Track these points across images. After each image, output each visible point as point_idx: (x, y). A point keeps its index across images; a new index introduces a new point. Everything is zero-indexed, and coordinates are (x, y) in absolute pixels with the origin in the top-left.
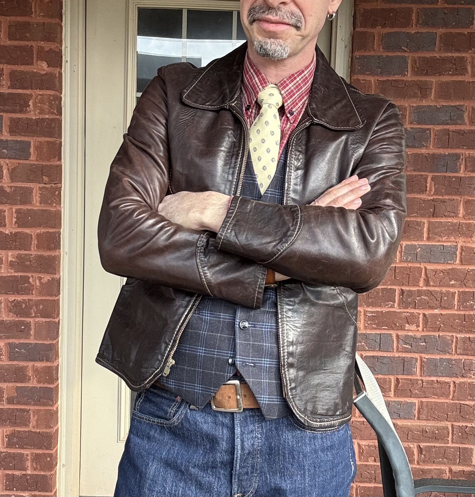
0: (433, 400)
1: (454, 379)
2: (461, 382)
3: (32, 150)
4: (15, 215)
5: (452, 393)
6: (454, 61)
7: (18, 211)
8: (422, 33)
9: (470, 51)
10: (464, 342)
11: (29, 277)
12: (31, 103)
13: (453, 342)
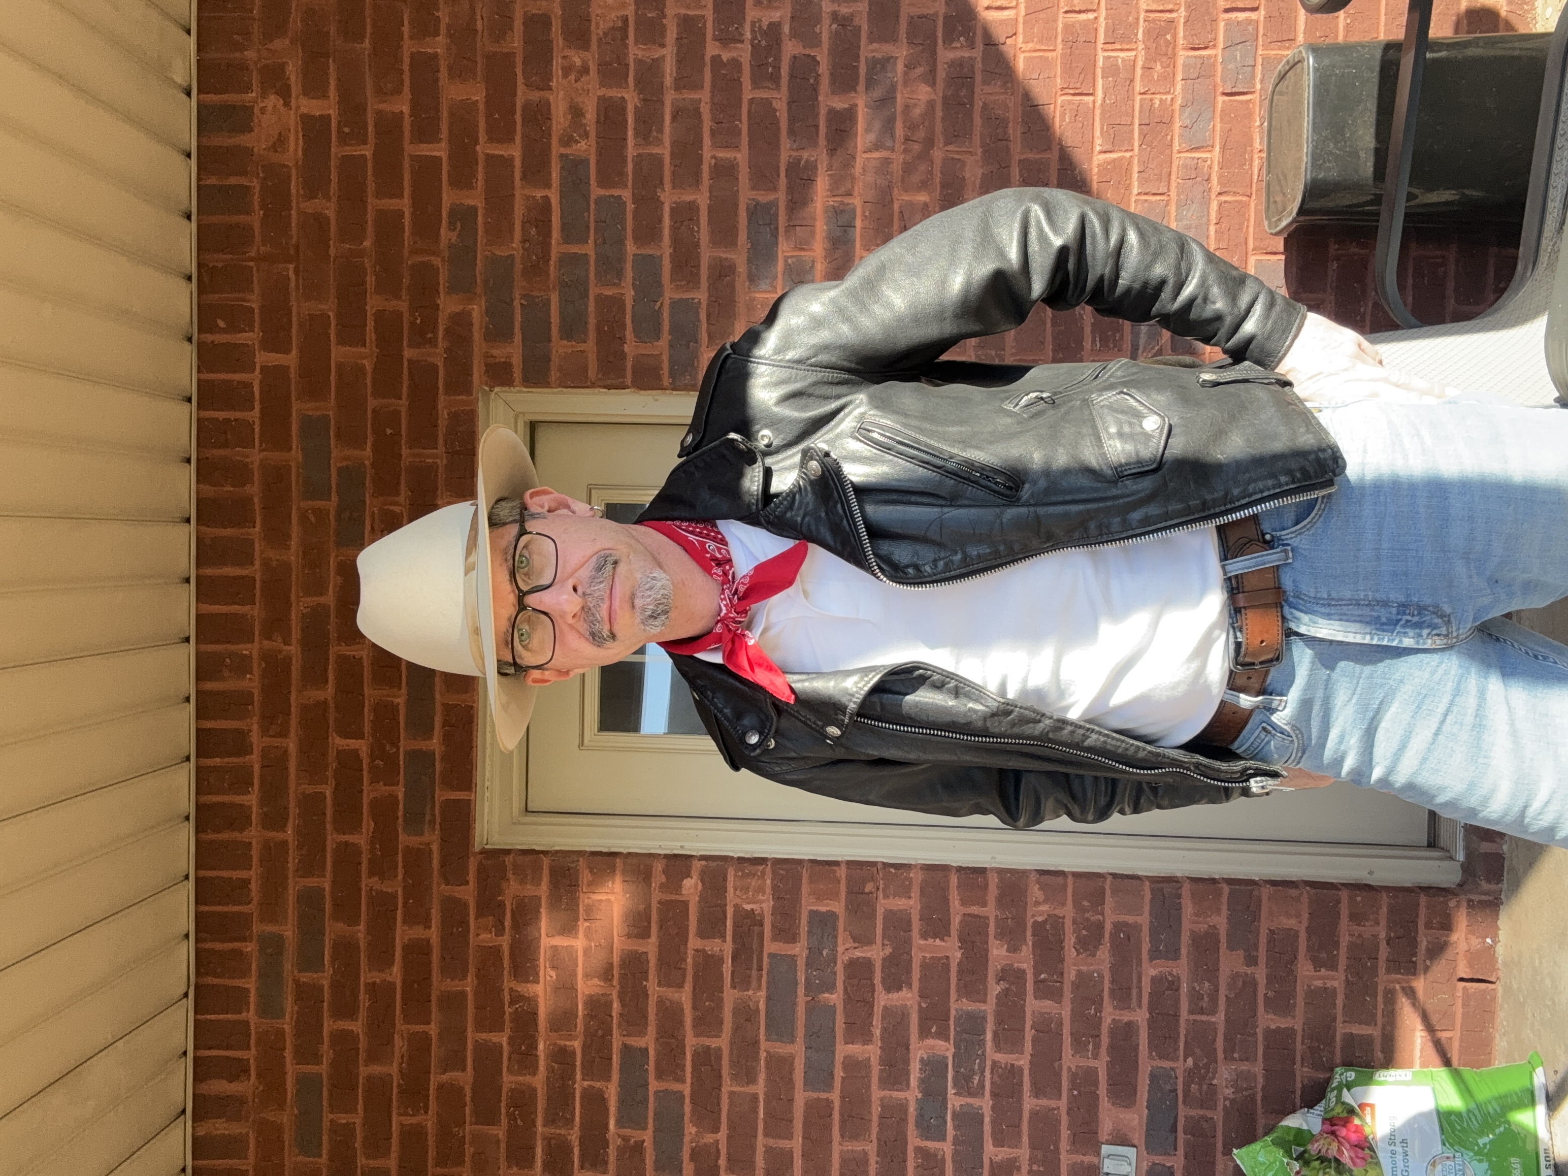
0: (1251, 230)
1: (1213, 196)
2: (1219, 183)
3: (823, 909)
4: (930, 941)
5: (1240, 198)
6: (678, 224)
7: (924, 936)
8: (634, 279)
9: (662, 199)
10: (1147, 181)
11: (1035, 922)
12: (748, 907)
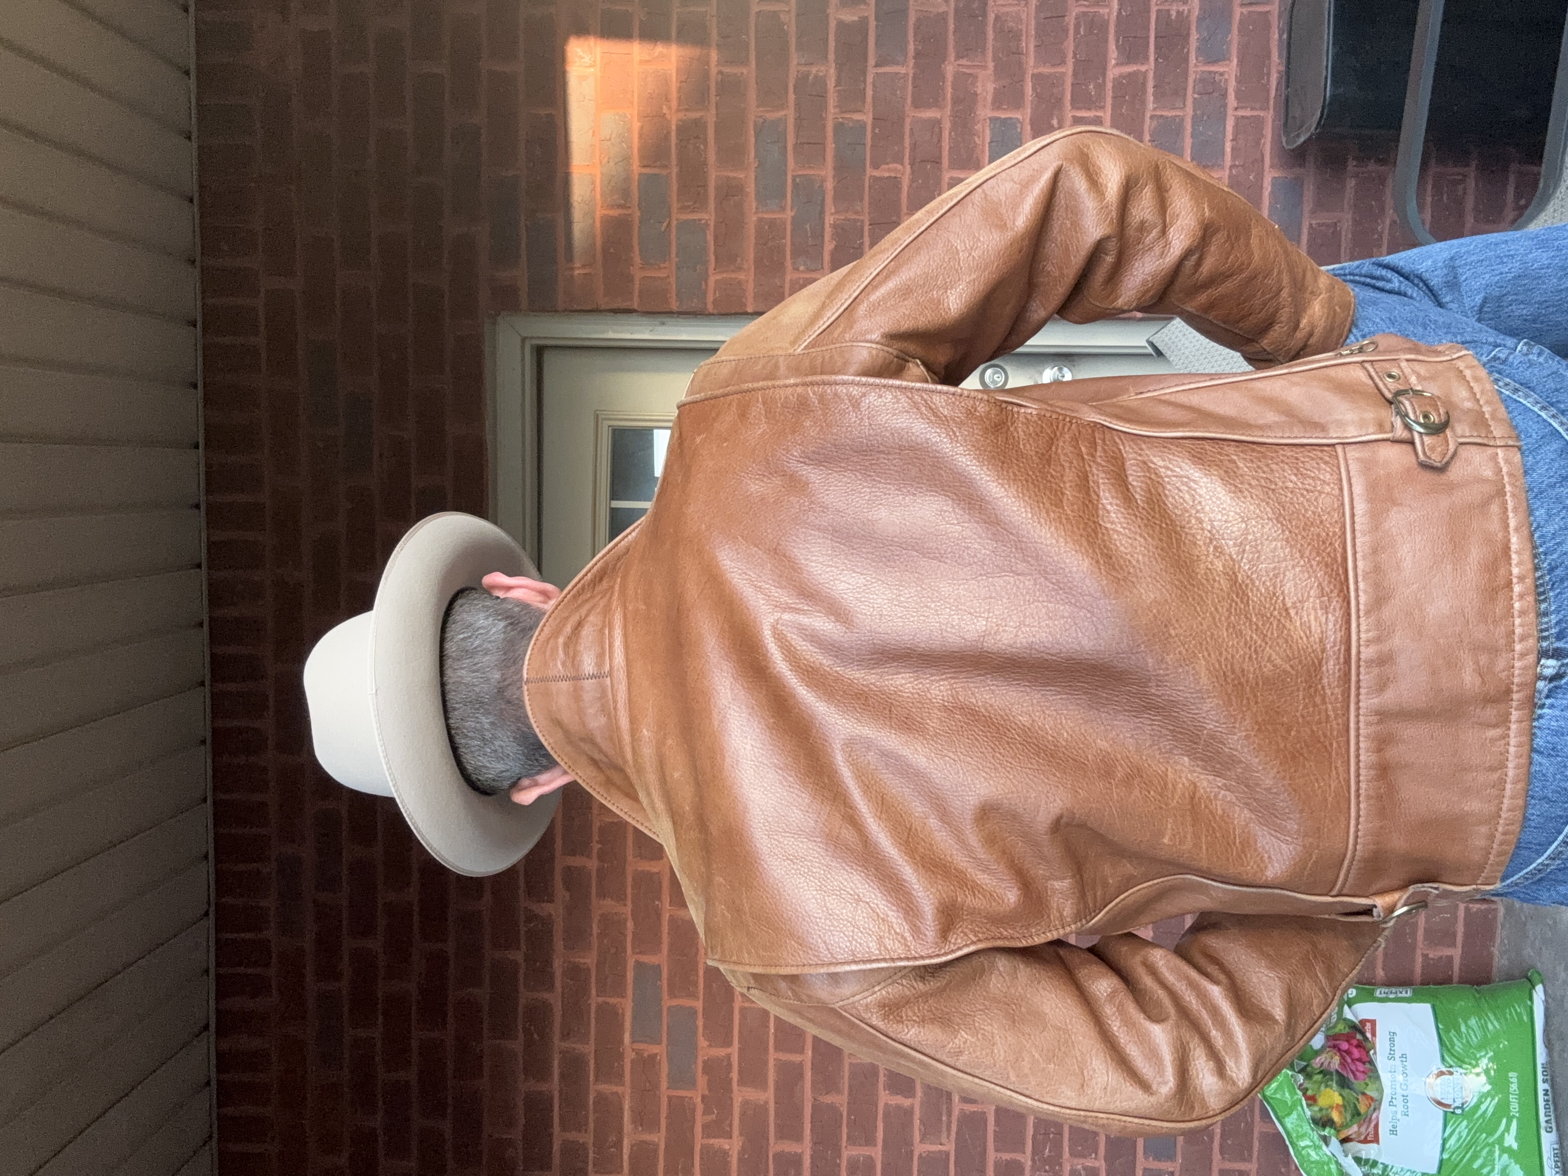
6: (685, 143)
8: (640, 200)
9: (668, 116)
10: (1162, 95)
13: (1161, 116)
